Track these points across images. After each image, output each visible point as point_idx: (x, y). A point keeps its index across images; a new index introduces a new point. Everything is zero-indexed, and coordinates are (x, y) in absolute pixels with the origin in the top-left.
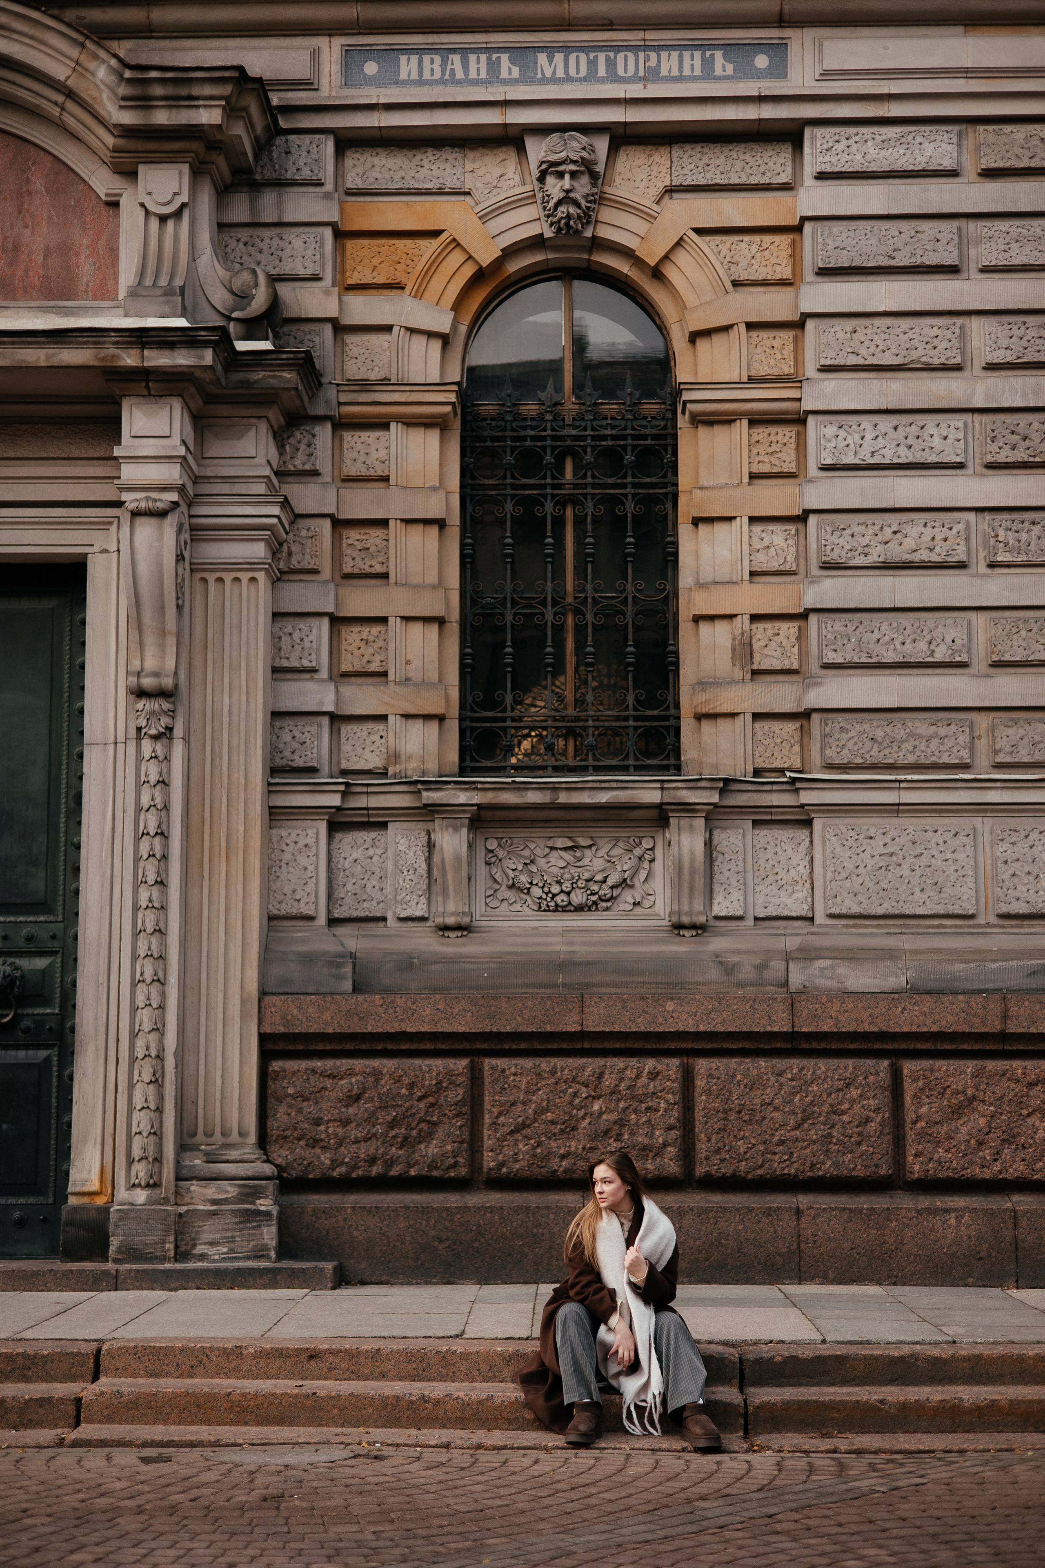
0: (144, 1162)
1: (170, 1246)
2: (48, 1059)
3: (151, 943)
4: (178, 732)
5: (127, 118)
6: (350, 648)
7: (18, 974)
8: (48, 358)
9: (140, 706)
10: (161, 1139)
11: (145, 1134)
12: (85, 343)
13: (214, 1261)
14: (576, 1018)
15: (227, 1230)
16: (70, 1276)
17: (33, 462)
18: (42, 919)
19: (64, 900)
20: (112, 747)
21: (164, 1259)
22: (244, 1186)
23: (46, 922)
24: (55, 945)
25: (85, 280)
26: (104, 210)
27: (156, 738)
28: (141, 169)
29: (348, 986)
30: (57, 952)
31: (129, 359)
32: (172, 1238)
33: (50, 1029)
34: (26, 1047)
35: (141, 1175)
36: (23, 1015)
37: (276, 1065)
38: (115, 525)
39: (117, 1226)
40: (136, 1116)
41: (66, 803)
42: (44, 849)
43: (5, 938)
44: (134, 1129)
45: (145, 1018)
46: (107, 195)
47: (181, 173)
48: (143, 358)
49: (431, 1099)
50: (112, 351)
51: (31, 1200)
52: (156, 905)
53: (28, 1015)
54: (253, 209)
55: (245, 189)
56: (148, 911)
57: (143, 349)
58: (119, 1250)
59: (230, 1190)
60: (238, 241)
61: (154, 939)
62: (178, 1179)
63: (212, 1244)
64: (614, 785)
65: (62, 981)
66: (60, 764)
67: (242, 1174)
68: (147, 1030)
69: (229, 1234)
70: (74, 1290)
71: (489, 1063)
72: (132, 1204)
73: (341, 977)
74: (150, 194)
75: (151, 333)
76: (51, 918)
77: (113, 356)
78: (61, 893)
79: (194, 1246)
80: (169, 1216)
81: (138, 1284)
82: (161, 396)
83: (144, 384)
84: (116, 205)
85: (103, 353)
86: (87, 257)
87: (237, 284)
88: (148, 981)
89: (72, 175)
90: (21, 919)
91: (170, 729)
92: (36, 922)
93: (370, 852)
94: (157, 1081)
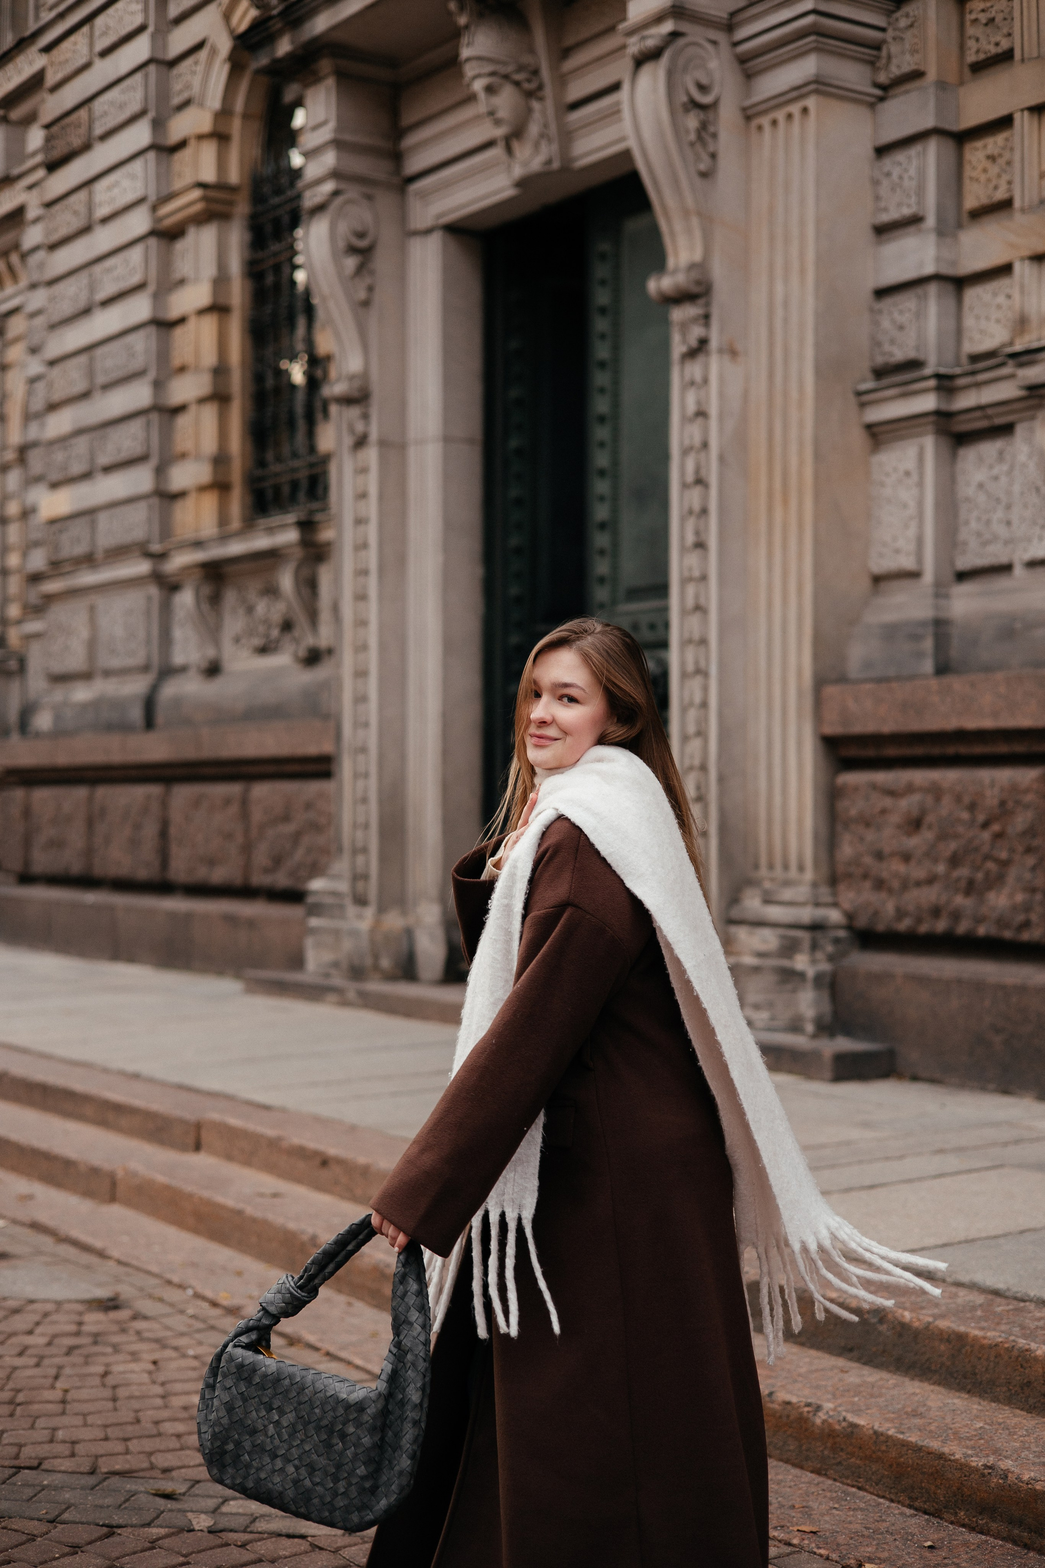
22: (786, 936)
37: (844, 778)
52: (699, 574)
59: (772, 940)
67: (787, 920)
73: (919, 655)
91: (703, 342)
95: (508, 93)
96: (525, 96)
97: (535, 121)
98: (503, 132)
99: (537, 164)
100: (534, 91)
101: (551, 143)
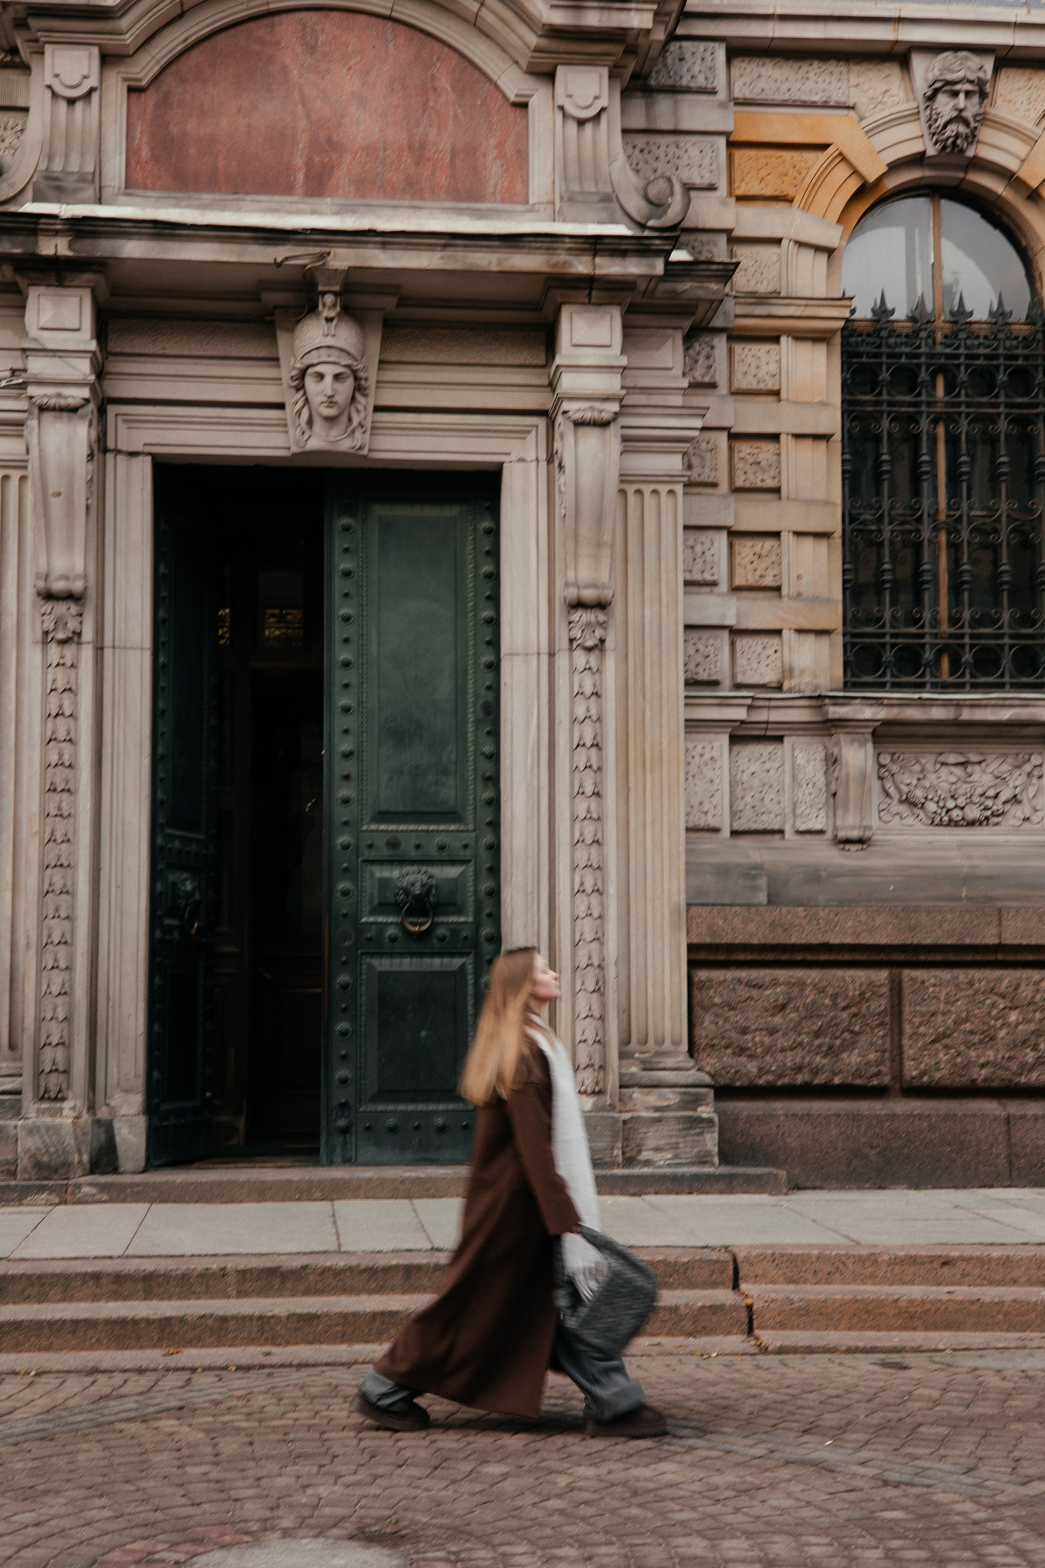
0: (590, 1070)
1: (617, 1152)
2: (463, 967)
3: (589, 853)
4: (609, 644)
5: (559, 18)
6: (744, 562)
7: (434, 882)
8: (500, 262)
9: (576, 617)
10: (604, 1046)
11: (590, 1042)
12: (538, 248)
13: (660, 1167)
14: (995, 931)
15: (671, 1136)
17: (451, 368)
18: (453, 827)
19: (475, 809)
20: (535, 657)
21: (613, 1164)
22: (685, 1093)
23: (457, 831)
24: (468, 854)
25: (492, 182)
26: (511, 111)
27: (589, 649)
28: (561, 71)
29: (763, 897)
30: (469, 861)
31: (581, 266)
32: (620, 1144)
33: (466, 938)
34: (442, 955)
35: (587, 1082)
36: (438, 923)
37: (702, 975)
38: (533, 434)
40: (580, 1025)
41: (474, 712)
42: (453, 757)
43: (418, 847)
44: (578, 1038)
45: (587, 928)
46: (517, 95)
47: (601, 76)
48: (594, 266)
49: (854, 1010)
50: (563, 257)
51: (451, 1106)
52: (595, 816)
53: (442, 923)
54: (649, 115)
55: (638, 94)
56: (586, 822)
57: (594, 256)
59: (672, 1097)
60: (634, 147)
61: (594, 850)
62: (622, 1086)
63: (657, 1150)
64: (1017, 702)
65: (476, 890)
66: (466, 674)
67: (683, 1081)
68: (589, 939)
69: (673, 1140)
71: (908, 974)
73: (755, 889)
74: (570, 96)
75: (606, 241)
76: (462, 828)
77: (565, 263)
78: (471, 802)
79: (640, 1152)
80: (615, 1122)
82: (600, 305)
83: (587, 292)
84: (523, 106)
85: (554, 259)
86: (495, 159)
87: (653, 192)
88: (589, 890)
89: (477, 74)
90: (432, 827)
91: (602, 641)
92: (447, 831)
93: (768, 765)
94: (599, 990)
95: (348, 384)
96: (355, 389)
97: (358, 411)
98: (332, 412)
99: (346, 445)
100: (365, 389)
101: (364, 432)
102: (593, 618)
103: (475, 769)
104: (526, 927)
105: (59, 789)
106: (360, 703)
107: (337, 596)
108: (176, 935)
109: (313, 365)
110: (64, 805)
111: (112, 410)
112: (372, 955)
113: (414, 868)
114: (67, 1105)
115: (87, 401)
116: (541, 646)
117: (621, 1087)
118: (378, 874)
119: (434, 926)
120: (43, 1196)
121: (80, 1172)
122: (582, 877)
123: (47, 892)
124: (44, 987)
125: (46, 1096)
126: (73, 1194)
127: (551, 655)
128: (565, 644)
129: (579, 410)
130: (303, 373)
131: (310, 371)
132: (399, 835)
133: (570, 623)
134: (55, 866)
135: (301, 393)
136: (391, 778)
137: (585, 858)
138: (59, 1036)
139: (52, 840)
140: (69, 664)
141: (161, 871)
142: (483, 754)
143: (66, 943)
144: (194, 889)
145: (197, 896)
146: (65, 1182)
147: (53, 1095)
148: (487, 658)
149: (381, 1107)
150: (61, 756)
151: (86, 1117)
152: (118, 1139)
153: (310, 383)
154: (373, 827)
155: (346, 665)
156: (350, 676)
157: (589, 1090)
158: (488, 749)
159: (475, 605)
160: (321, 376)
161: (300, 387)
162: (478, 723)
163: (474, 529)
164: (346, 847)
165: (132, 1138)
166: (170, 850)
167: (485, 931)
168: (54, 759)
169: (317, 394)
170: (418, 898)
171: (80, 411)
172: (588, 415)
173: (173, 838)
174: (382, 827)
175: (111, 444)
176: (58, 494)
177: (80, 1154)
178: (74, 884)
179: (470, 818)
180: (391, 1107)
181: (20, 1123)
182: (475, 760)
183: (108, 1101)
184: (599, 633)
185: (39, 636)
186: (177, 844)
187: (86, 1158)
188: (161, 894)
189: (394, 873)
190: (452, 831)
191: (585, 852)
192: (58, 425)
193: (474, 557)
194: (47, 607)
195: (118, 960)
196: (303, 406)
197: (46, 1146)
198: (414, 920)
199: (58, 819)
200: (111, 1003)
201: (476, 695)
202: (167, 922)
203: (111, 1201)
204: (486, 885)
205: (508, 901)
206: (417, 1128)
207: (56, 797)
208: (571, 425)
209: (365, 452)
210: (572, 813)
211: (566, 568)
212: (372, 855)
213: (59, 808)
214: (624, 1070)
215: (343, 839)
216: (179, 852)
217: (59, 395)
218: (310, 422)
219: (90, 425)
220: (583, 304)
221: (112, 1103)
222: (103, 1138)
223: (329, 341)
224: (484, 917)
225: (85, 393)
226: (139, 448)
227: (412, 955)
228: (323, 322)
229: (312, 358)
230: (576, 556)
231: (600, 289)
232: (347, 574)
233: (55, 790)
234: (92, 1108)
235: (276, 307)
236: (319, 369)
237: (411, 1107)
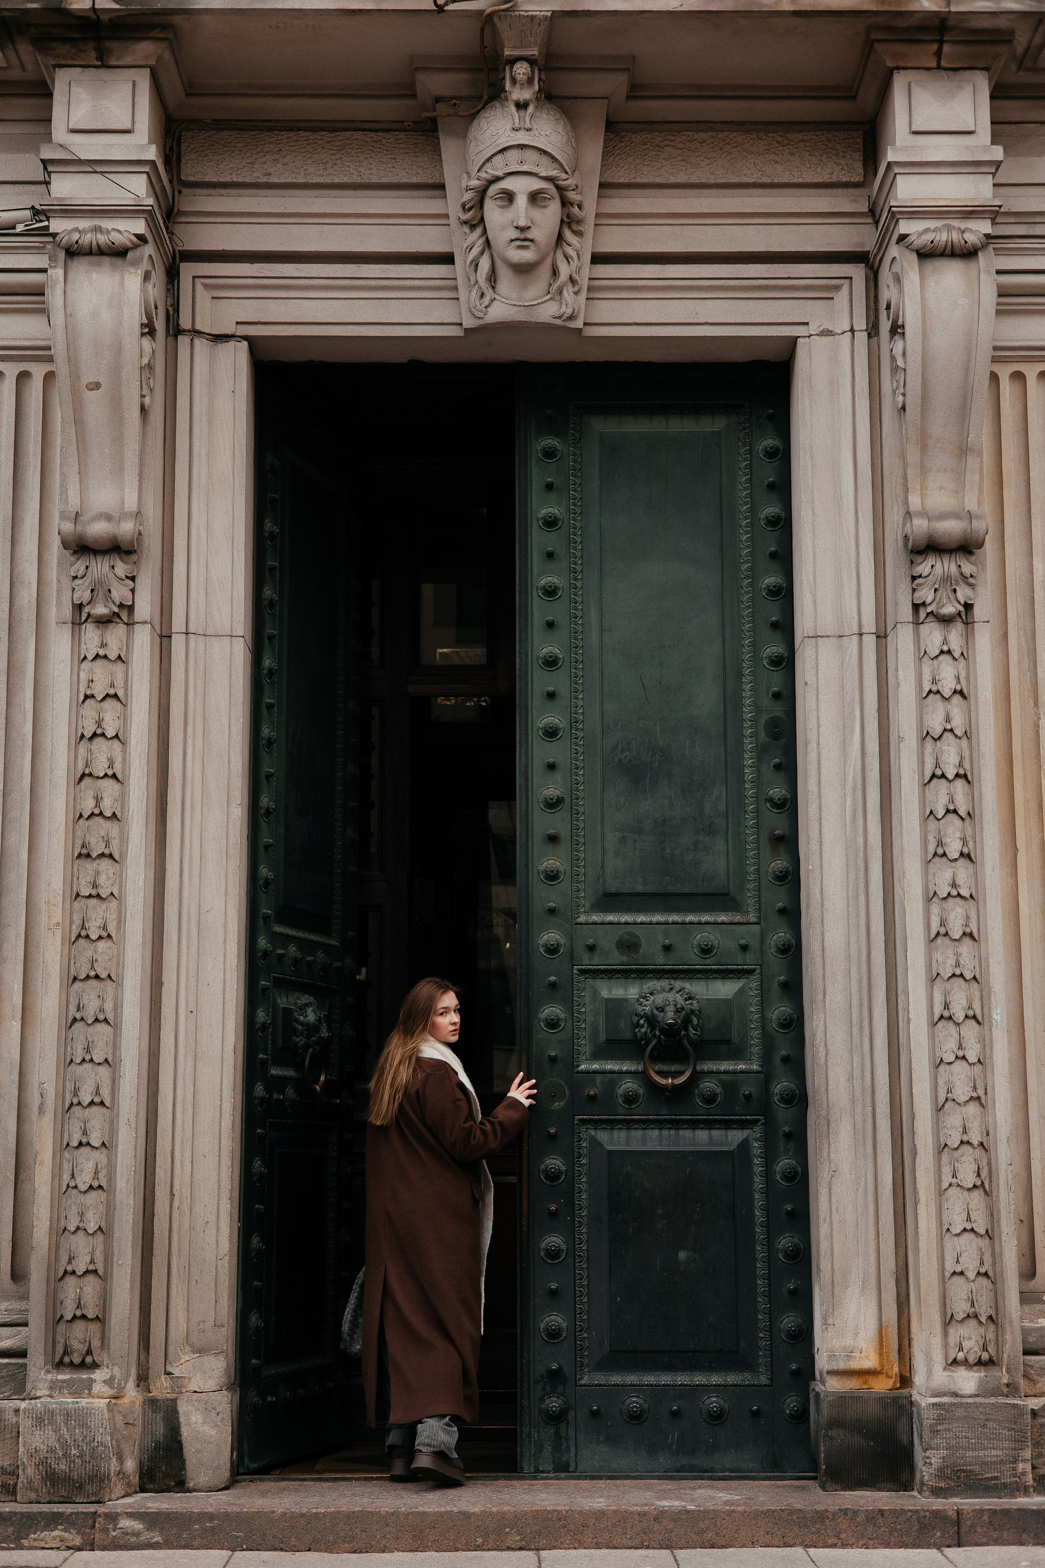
0: (972, 1323)
1: (1026, 1466)
2: (744, 1146)
3: (958, 955)
7: (695, 1005)
9: (924, 568)
10: (995, 1282)
11: (971, 1275)
16: (880, 1520)
18: (723, 918)
19: (759, 889)
20: (854, 640)
21: (1018, 1488)
23: (731, 924)
24: (749, 961)
27: (946, 621)
30: (751, 972)
32: (1028, 1454)
33: (748, 1097)
34: (709, 1125)
35: (966, 1345)
36: (702, 1072)
38: (845, 290)
39: (935, 1432)
40: (951, 1244)
42: (722, 807)
43: (667, 948)
45: (959, 1079)
51: (732, 1379)
52: (965, 892)
53: (710, 1073)
56: (950, 902)
58: (941, 1474)
61: (966, 948)
65: (763, 1018)
66: (739, 675)
68: (962, 1099)
70: (888, 1545)
72: (956, 1395)
76: (738, 918)
78: (751, 877)
80: (1021, 1415)
81: (995, 1535)
82: (956, 70)
83: (935, 47)
88: (960, 1016)
90: (690, 918)
91: (968, 607)
92: (716, 923)
94: (984, 1186)
95: (552, 212)
96: (562, 221)
97: (567, 257)
98: (527, 256)
99: (548, 312)
100: (579, 222)
101: (576, 293)
102: (954, 569)
103: (757, 825)
104: (851, 1078)
105: (94, 855)
106: (573, 723)
107: (536, 557)
108: (290, 1092)
109: (498, 179)
110: (102, 880)
111: (187, 270)
112: (596, 1124)
113: (664, 983)
114: (99, 1375)
115: (141, 238)
116: (865, 622)
117: (1026, 1353)
118: (605, 994)
119: (696, 1077)
120: (56, 1533)
121: (119, 1490)
122: (946, 993)
123: (75, 1020)
124: (66, 1177)
125: (66, 1360)
126: (105, 1530)
127: (881, 636)
128: (906, 612)
129: (927, 230)
130: (482, 193)
131: (493, 189)
132: (637, 931)
133: (914, 578)
134: (88, 977)
135: (479, 231)
136: (623, 840)
137: (951, 961)
138: (88, 1258)
139: (82, 936)
140: (113, 656)
141: (265, 990)
142: (771, 800)
143: (102, 1103)
144: (319, 1020)
145: (324, 1033)
146: (92, 1508)
147: (77, 1360)
148: (775, 649)
149: (616, 1379)
150: (98, 799)
151: (132, 1394)
152: (185, 1432)
153: (493, 213)
154: (595, 918)
155: (551, 662)
156: (558, 681)
157: (972, 1359)
158: (777, 792)
159: (752, 569)
160: (509, 197)
161: (477, 223)
162: (761, 751)
163: (750, 451)
164: (552, 950)
165: (209, 1431)
166: (281, 957)
167: (781, 1085)
168: (88, 805)
169: (504, 228)
170: (671, 1031)
171: (130, 255)
172: (943, 237)
173: (286, 940)
174: (611, 918)
175: (185, 322)
176: (97, 386)
177: (121, 1459)
178: (118, 1007)
179: (750, 902)
180: (632, 1379)
181: (23, 1405)
182: (757, 811)
183: (170, 1369)
184: (964, 592)
185: (68, 612)
186: (293, 949)
187: (130, 1465)
188: (264, 1027)
189: (631, 991)
190: (723, 923)
191: (950, 953)
192: (94, 275)
193: (750, 495)
194: (79, 567)
195: (189, 1132)
196: (482, 253)
197: (65, 1446)
198: (664, 1068)
199: (93, 902)
200: (176, 1204)
201: (757, 709)
202: (274, 1071)
203: (167, 1545)
204: (780, 1010)
205: (820, 1035)
206: (675, 1414)
207: (89, 867)
208: (914, 256)
209: (579, 324)
210: (926, 888)
211: (906, 490)
212: (596, 962)
213: (95, 886)
214: (1027, 1324)
215: (550, 936)
216: (296, 962)
217: (97, 229)
218: (493, 278)
219: (147, 277)
220: (928, 69)
221: (177, 1372)
222: (160, 1429)
223: (522, 138)
224: (778, 1062)
225: (139, 226)
226: (230, 329)
227: (660, 1124)
228: (513, 108)
229: (497, 168)
230: (924, 471)
231: (955, 42)
232: (551, 523)
233: (88, 856)
234: (143, 1379)
235: (438, 99)
236: (506, 184)
237: (665, 1379)
